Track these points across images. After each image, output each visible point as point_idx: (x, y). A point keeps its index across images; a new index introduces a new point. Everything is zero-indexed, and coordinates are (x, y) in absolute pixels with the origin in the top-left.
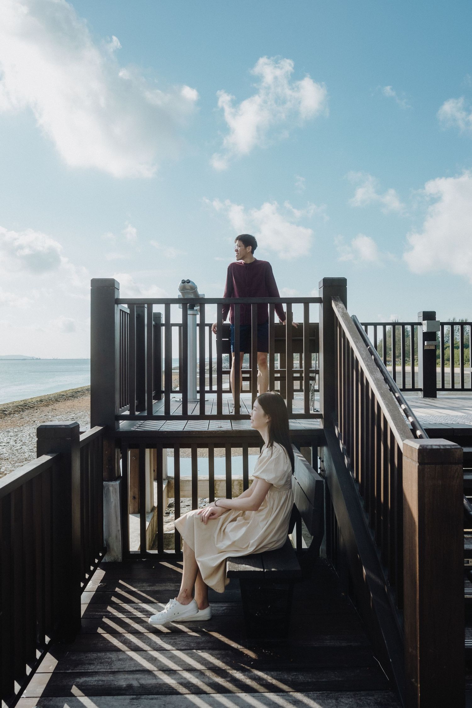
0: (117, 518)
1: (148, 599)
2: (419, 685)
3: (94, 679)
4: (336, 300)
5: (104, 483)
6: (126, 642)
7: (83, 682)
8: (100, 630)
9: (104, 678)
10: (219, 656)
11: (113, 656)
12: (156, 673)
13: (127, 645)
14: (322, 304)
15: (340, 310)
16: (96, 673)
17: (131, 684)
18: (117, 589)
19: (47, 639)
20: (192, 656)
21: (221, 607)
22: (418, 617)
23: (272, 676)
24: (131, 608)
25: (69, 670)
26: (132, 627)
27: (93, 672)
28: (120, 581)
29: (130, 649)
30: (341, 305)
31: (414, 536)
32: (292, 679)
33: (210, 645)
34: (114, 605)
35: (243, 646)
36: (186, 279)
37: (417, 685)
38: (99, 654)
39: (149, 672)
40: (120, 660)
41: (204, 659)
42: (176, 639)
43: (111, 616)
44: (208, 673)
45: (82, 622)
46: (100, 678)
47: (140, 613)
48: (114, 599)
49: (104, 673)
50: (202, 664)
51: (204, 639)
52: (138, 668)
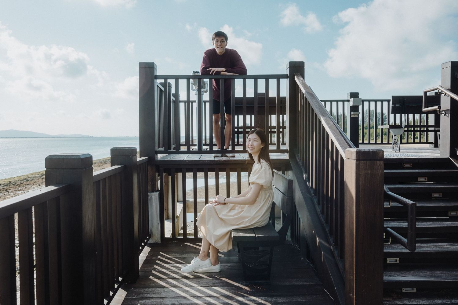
0: (157, 215)
1: (180, 262)
2: (355, 296)
3: (151, 301)
4: (297, 76)
5: (149, 193)
6: (168, 283)
7: (144, 303)
8: (151, 277)
9: (157, 301)
10: (227, 290)
11: (161, 290)
12: (189, 298)
13: (169, 284)
14: (288, 79)
15: (301, 81)
16: (152, 298)
17: (174, 304)
18: (159, 257)
19: (120, 279)
20: (211, 290)
21: (226, 266)
22: (355, 255)
23: (261, 299)
24: (169, 266)
25: (134, 297)
26: (171, 275)
27: (149, 298)
28: (161, 253)
29: (171, 286)
30: (301, 78)
31: (353, 206)
32: (274, 301)
33: (221, 284)
34: (157, 264)
35: (242, 285)
36: (196, 71)
37: (354, 297)
38: (152, 289)
39: (184, 297)
40: (165, 292)
41: (219, 291)
42: (199, 281)
43: (158, 270)
44: (222, 298)
45: (139, 273)
46: (154, 300)
47: (175, 269)
48: (158, 261)
49: (157, 298)
50: (217, 294)
51: (217, 281)
52: (177, 296)
